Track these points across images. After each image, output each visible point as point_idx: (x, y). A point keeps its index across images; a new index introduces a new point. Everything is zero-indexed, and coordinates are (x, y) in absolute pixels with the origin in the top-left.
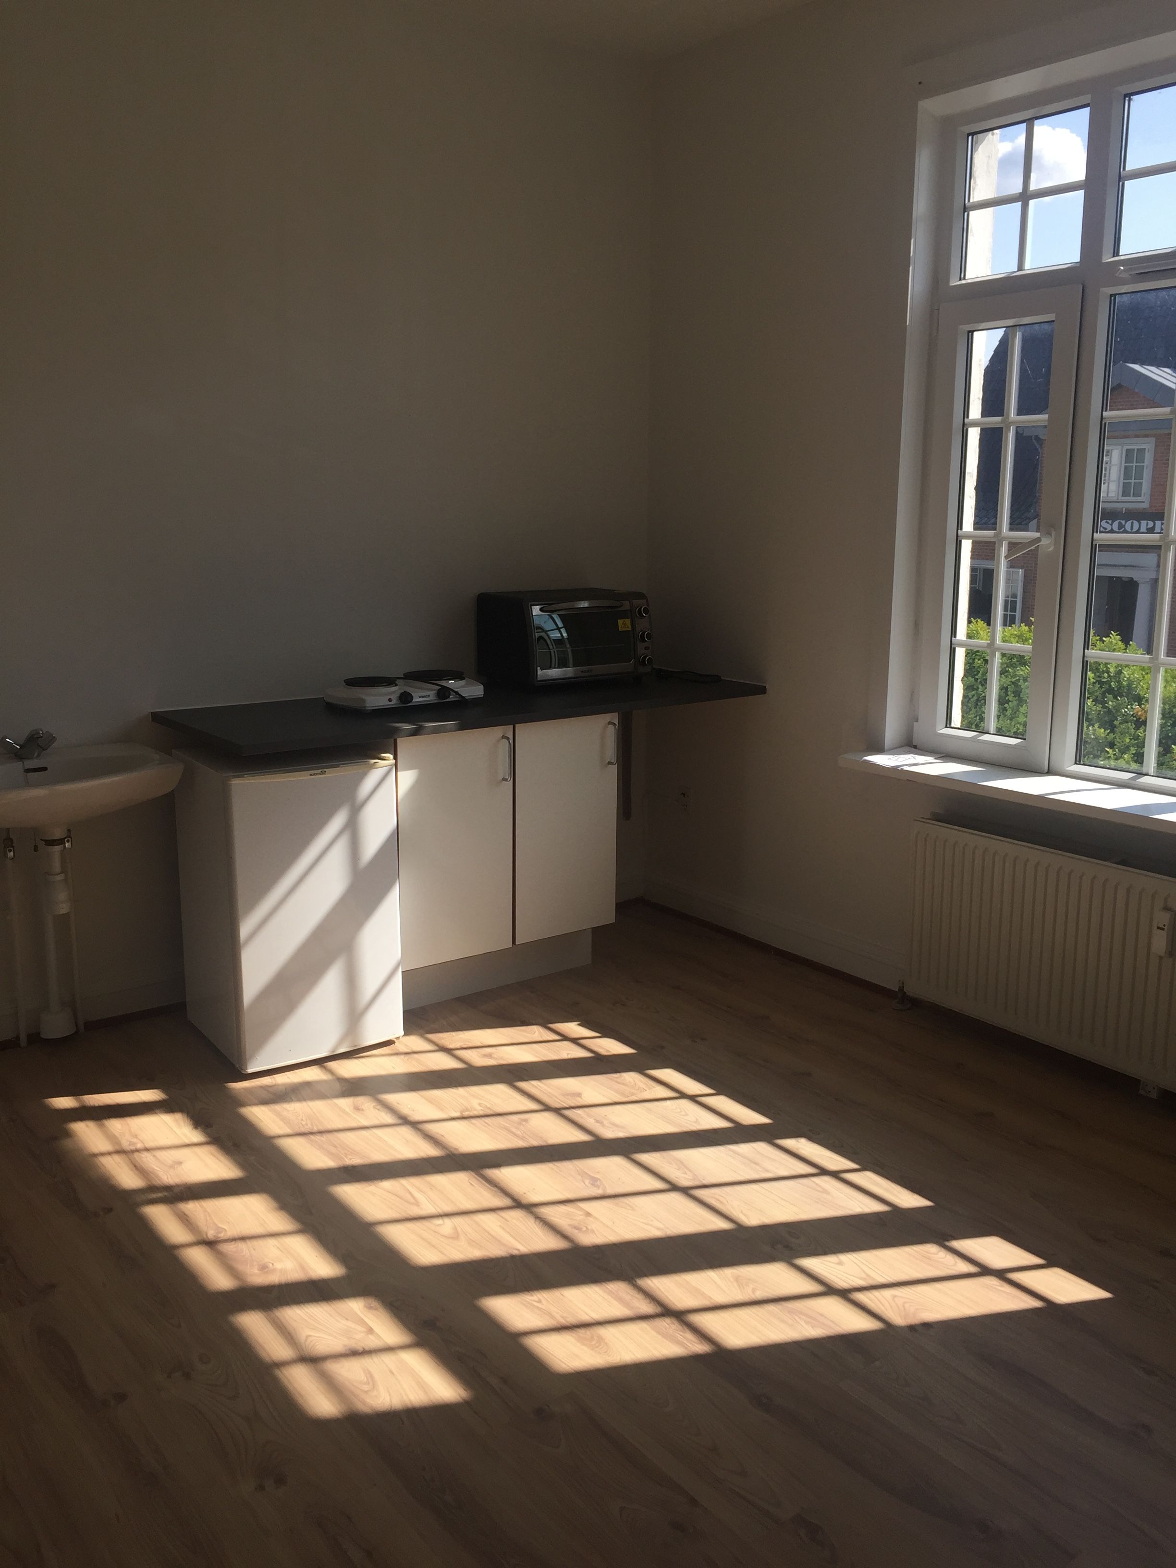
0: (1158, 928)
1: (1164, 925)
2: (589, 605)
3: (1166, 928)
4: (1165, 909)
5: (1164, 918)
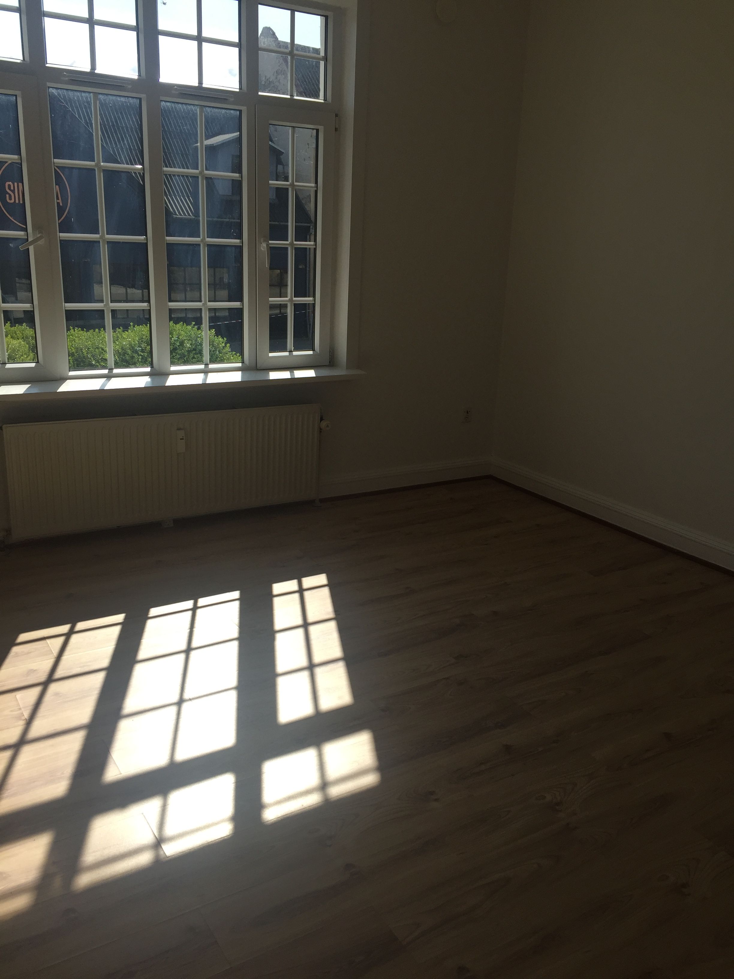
0: (181, 439)
1: (183, 437)
3: (184, 438)
4: (179, 429)
5: (181, 434)
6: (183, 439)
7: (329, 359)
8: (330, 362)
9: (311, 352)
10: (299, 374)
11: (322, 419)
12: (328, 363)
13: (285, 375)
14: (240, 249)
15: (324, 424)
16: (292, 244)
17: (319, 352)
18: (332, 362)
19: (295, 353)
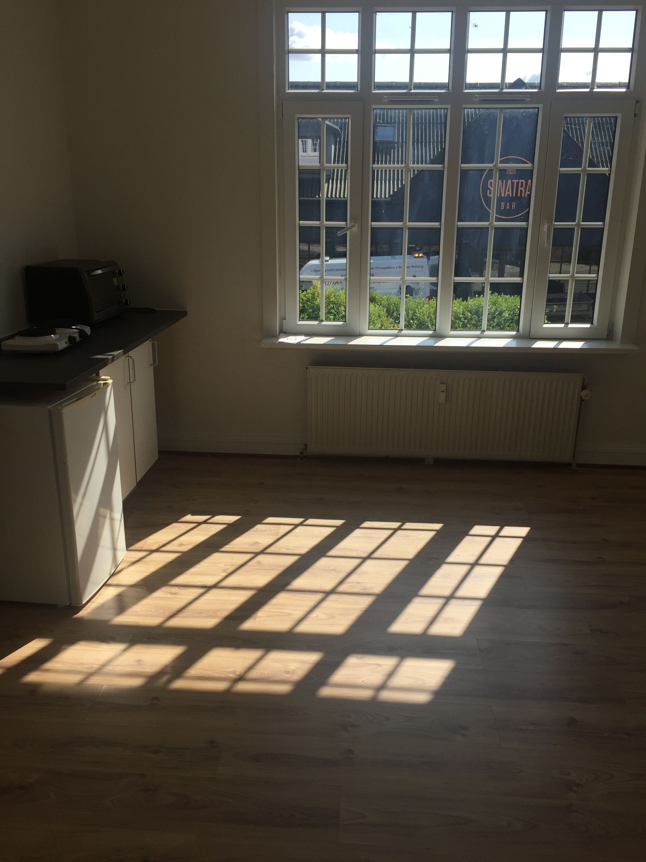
0: (442, 392)
1: (444, 390)
2: (103, 272)
4: (442, 383)
5: (443, 387)
6: (444, 392)
7: (607, 333)
8: (607, 336)
9: (588, 326)
10: (566, 345)
11: (584, 388)
12: (605, 337)
13: (550, 345)
14: (525, 230)
15: (584, 393)
16: (578, 224)
17: (596, 326)
18: (610, 337)
19: (571, 326)
